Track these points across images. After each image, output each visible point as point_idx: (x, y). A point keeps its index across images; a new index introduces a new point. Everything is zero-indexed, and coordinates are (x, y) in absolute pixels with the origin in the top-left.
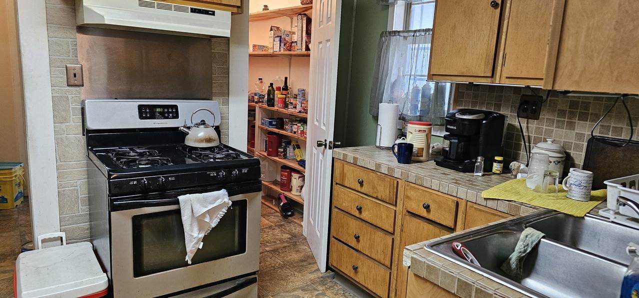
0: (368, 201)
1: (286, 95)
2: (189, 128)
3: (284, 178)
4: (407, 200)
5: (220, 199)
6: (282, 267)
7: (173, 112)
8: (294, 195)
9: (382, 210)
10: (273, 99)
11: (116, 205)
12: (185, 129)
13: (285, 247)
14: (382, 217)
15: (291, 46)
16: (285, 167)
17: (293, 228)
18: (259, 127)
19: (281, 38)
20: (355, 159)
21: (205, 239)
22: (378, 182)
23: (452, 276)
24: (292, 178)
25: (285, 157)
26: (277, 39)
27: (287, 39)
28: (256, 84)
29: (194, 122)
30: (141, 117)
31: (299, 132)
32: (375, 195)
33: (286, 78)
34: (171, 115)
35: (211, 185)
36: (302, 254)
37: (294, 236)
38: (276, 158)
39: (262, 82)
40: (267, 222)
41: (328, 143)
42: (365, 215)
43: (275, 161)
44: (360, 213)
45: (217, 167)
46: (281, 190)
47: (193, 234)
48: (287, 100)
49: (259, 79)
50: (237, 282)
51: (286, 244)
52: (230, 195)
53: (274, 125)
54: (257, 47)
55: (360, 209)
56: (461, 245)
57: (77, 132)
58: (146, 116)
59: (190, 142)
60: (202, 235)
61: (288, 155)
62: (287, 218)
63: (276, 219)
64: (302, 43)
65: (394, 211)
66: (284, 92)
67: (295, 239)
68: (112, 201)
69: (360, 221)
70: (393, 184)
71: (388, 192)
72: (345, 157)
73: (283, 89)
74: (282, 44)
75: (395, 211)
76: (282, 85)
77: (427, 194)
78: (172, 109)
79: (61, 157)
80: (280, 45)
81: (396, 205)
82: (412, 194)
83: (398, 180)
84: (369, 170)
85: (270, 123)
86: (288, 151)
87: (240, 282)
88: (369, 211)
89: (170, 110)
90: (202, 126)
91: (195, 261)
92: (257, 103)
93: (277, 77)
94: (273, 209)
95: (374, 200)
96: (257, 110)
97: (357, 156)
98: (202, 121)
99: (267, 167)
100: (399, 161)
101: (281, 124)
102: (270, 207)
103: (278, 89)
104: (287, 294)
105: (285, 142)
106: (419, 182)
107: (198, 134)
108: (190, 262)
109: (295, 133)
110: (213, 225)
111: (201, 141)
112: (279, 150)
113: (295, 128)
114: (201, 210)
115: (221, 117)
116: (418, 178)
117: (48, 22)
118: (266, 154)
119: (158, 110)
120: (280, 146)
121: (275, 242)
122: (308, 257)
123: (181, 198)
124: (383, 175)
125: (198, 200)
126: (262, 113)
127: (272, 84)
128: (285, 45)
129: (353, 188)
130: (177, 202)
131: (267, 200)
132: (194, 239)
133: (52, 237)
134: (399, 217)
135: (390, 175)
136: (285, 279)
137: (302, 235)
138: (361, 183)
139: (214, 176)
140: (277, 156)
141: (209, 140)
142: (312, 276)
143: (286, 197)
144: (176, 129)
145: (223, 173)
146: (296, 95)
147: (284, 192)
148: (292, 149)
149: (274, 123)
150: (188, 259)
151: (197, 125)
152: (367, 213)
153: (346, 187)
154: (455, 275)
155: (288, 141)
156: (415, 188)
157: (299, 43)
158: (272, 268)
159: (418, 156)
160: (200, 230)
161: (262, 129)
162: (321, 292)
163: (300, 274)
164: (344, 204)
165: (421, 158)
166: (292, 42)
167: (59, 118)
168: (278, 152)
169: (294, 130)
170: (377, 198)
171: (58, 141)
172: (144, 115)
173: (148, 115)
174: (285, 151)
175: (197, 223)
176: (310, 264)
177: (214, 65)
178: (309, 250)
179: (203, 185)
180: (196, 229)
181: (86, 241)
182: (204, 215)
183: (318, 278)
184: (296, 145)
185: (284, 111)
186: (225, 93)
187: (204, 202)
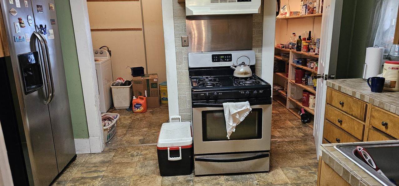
0: (346, 116)
1: (309, 43)
2: (235, 67)
3: (304, 98)
4: (372, 118)
5: (245, 106)
6: (292, 152)
7: (228, 58)
8: (310, 109)
9: (355, 124)
10: (301, 46)
11: (194, 105)
12: (233, 67)
13: (298, 141)
14: (355, 129)
15: (313, 10)
16: (305, 91)
17: (307, 130)
18: (291, 64)
19: (306, 6)
20: (340, 87)
21: (237, 127)
22: (353, 104)
23: (341, 165)
24: (310, 98)
25: (306, 84)
26: (305, 7)
27: (311, 6)
28: (291, 37)
29: (239, 63)
30: (213, 61)
31: (315, 68)
32: (351, 113)
33: (310, 32)
34: (228, 59)
35: (241, 98)
36: (308, 147)
37: (306, 135)
38: (301, 85)
39: (295, 35)
40: (291, 124)
41: (324, 75)
42: (344, 126)
43: (299, 86)
44: (341, 124)
45: (245, 89)
46: (303, 105)
47: (230, 124)
48: (309, 47)
49: (293, 34)
50: (257, 154)
51: (299, 139)
52: (251, 105)
53: (300, 63)
54: (293, 13)
55: (340, 122)
56: (362, 149)
57: (186, 69)
58: (216, 60)
59: (236, 75)
60: (235, 125)
61: (308, 83)
62: (305, 124)
63: (298, 123)
64: (319, 8)
65: (362, 126)
66: (308, 41)
67: (306, 137)
68: (193, 103)
69: (341, 130)
70: (363, 107)
71: (359, 111)
72: (333, 86)
73: (308, 39)
74: (307, 10)
75: (364, 125)
76: (307, 37)
77: (386, 115)
78: (229, 56)
79: (179, 81)
80: (306, 11)
81: (365, 121)
82: (375, 114)
83: (367, 104)
84: (348, 96)
85: (298, 62)
86: (309, 80)
87: (259, 155)
88: (346, 123)
89: (228, 57)
90: (242, 66)
91: (232, 138)
92: (290, 49)
93: (304, 32)
94: (297, 117)
95: (350, 116)
96: (291, 53)
97: (341, 85)
98: (242, 63)
99: (295, 90)
100: (372, 91)
101: (305, 63)
102: (296, 116)
103: (304, 39)
104: (290, 168)
105: (307, 74)
106: (381, 106)
107: (240, 69)
108: (229, 138)
109: (312, 68)
110: (241, 120)
111: (242, 74)
112: (302, 79)
113: (312, 65)
114: (234, 111)
115: (256, 59)
116: (381, 103)
117: (174, 17)
118: (294, 81)
119: (221, 57)
120: (303, 77)
121: (293, 137)
122: (312, 149)
123: (224, 104)
124: (357, 99)
125: (233, 106)
126: (293, 56)
127: (300, 37)
128: (308, 10)
129: (338, 107)
130: (222, 106)
131: (294, 111)
132: (231, 126)
133: (175, 117)
134: (366, 130)
135: (361, 100)
136: (292, 159)
137: (313, 135)
138: (342, 104)
139: (243, 94)
140: (301, 83)
141: (246, 73)
142: (310, 161)
143: (305, 111)
144: (229, 67)
145: (248, 92)
146: (316, 43)
147: (304, 107)
148: (311, 79)
149: (300, 62)
150: (228, 136)
151: (240, 65)
152: (345, 125)
153: (333, 106)
154: (342, 165)
155: (309, 74)
156: (378, 110)
157: (317, 8)
158: (286, 152)
159: (390, 87)
160: (234, 122)
161: (293, 66)
162: (313, 171)
163: (302, 159)
164: (331, 117)
165: (394, 89)
166: (314, 8)
167: (179, 62)
168: (302, 80)
169: (312, 66)
170: (352, 115)
171: (178, 73)
172: (215, 60)
173: (217, 60)
174: (307, 80)
175: (232, 118)
176: (312, 154)
177: (254, 29)
178: (314, 145)
179: (237, 98)
180: (231, 121)
181: (189, 121)
182: (235, 114)
183: (314, 163)
184: (314, 76)
185: (306, 54)
186: (260, 45)
187: (236, 107)
